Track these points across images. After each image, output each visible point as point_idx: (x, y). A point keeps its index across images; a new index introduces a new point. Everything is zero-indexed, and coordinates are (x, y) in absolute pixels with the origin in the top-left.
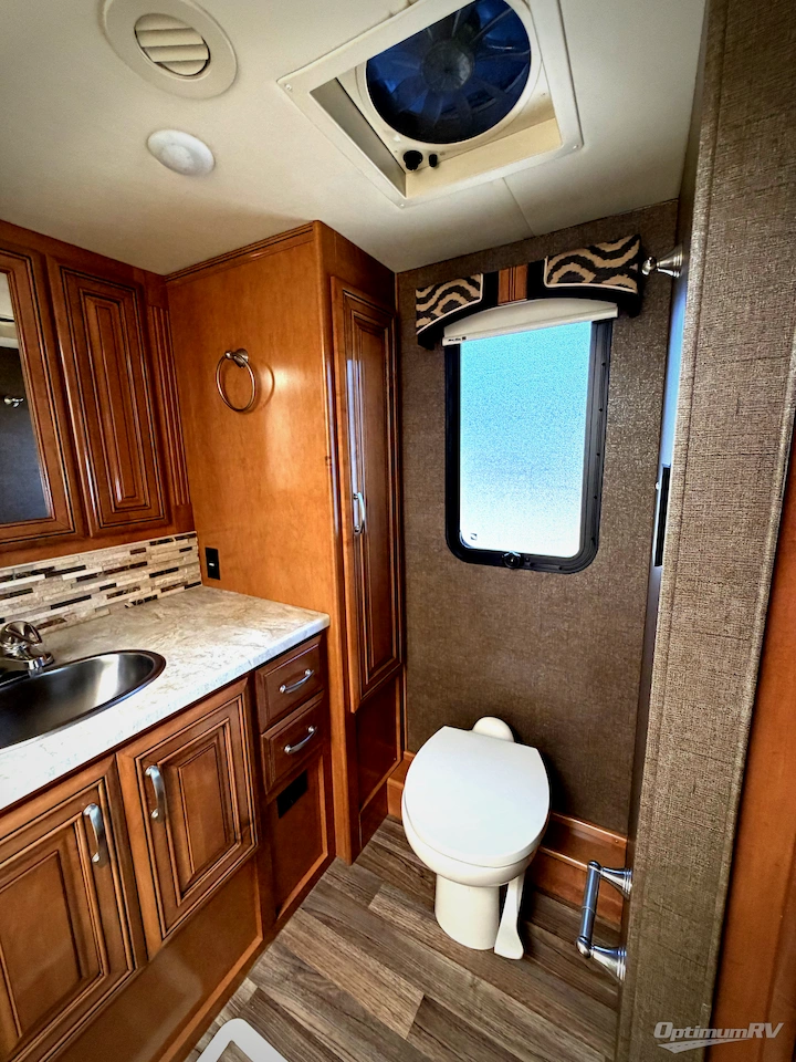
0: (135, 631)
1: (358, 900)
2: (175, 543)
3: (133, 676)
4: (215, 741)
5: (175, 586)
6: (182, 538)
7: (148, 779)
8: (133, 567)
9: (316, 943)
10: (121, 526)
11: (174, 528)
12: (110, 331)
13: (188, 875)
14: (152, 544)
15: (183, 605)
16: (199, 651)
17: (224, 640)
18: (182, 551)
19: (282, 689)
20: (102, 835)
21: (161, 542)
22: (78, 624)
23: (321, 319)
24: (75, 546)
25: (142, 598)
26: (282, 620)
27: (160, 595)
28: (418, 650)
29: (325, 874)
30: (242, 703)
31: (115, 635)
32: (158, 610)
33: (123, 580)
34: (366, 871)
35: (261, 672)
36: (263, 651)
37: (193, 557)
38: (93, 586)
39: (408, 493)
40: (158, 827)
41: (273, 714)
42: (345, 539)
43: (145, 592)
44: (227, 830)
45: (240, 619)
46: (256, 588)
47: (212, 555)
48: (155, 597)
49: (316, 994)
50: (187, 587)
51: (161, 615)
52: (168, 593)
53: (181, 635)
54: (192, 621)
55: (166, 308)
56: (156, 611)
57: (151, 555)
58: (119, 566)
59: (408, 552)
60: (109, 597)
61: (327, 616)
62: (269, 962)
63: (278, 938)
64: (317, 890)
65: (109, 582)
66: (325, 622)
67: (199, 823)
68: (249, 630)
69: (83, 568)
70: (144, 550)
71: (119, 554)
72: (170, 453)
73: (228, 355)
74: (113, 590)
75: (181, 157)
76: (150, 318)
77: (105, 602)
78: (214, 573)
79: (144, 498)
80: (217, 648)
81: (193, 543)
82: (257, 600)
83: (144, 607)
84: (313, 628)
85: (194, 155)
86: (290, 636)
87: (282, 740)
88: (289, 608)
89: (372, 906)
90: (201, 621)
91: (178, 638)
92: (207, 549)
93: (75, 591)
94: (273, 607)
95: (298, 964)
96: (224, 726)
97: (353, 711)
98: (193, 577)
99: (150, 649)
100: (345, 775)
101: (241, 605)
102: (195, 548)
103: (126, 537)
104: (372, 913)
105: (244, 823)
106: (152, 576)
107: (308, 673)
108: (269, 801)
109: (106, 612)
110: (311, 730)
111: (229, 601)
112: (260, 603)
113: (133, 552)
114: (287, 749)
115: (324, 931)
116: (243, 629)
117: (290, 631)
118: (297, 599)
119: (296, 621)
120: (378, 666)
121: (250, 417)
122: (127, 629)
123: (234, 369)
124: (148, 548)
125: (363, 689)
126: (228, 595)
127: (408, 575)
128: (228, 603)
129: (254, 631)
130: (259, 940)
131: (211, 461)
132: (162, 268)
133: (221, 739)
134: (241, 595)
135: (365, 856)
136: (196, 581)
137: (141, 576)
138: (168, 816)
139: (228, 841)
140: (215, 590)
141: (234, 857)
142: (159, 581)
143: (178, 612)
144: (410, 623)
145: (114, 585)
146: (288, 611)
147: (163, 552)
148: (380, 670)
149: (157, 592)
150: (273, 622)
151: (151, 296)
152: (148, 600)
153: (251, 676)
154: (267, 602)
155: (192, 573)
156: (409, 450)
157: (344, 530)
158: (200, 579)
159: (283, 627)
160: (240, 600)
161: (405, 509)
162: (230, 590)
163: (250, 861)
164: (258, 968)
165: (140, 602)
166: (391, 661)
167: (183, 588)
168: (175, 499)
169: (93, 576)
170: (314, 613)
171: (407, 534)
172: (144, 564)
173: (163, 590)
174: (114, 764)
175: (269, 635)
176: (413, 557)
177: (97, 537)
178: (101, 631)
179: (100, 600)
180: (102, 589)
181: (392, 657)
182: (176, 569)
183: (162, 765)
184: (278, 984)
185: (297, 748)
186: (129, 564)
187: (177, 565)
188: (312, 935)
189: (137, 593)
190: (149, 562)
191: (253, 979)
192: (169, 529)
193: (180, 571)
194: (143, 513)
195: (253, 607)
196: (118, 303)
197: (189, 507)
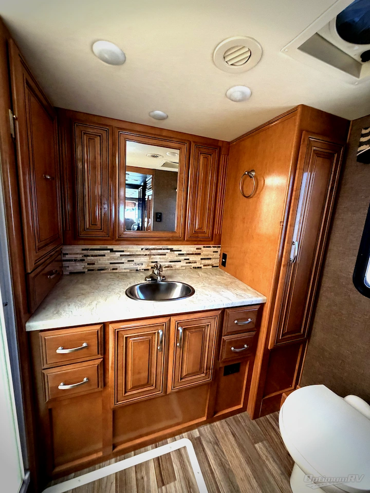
0: (190, 278)
1: (251, 437)
2: (212, 248)
3: (184, 293)
4: (204, 329)
5: (208, 265)
6: (215, 247)
7: (178, 330)
8: (196, 254)
9: (226, 438)
10: (195, 238)
11: (213, 243)
12: (206, 166)
13: (184, 374)
14: (204, 247)
15: (209, 273)
16: (207, 292)
17: (217, 292)
18: (214, 252)
19: (236, 322)
20: (161, 342)
21: (207, 247)
22: (176, 269)
23: (292, 153)
24: (180, 243)
25: (197, 266)
26: (244, 292)
27: (203, 267)
28: (319, 335)
29: (239, 414)
30: (217, 320)
31: (184, 277)
32: (200, 272)
33: (192, 258)
34: (259, 428)
35: (228, 311)
36: (230, 302)
37: (217, 255)
38: (182, 258)
39: (331, 246)
40: (178, 349)
41: (229, 331)
42: (283, 263)
43: (197, 265)
44: (201, 367)
45: (227, 286)
46: (238, 275)
47: (224, 256)
48: (201, 267)
49: (221, 460)
50: (213, 267)
51: (200, 275)
52: (206, 267)
53: (204, 284)
54: (209, 280)
55: (228, 155)
56: (199, 273)
57: (203, 251)
58: (191, 253)
59: (325, 279)
60: (187, 263)
61: (265, 298)
62: (206, 430)
63: (212, 424)
64: (234, 418)
65: (187, 258)
66: (264, 300)
67: (192, 357)
68: (228, 292)
69: (181, 251)
70: (201, 249)
71: (192, 248)
72: (217, 213)
73: (246, 173)
74: (188, 261)
75: (237, 95)
76: (221, 159)
77: (185, 264)
78: (224, 264)
79: (205, 229)
80: (214, 294)
81: (219, 250)
82: (237, 280)
83: (196, 270)
84: (256, 301)
85: (243, 93)
86: (244, 300)
87: (231, 343)
88: (249, 288)
89: (257, 446)
90: (213, 281)
91: (202, 285)
92: (223, 254)
93: (177, 258)
94: (242, 285)
95: (217, 441)
96: (208, 325)
97: (269, 348)
98: (216, 263)
99: (192, 286)
100: (258, 376)
101: (229, 280)
102: (219, 252)
103: (196, 243)
104: (255, 448)
105: (208, 368)
106: (202, 259)
107: (249, 320)
108: (221, 365)
109: (184, 268)
110: (246, 346)
111: (226, 277)
112: (238, 282)
113: (197, 249)
114: (232, 349)
115: (231, 437)
116: (227, 290)
117: (245, 298)
118: (254, 285)
119: (249, 295)
120: (288, 333)
121: (251, 200)
122: (188, 276)
123: (248, 178)
124: (202, 248)
125: (277, 340)
126: (227, 275)
127: (321, 292)
128: (225, 278)
129: (230, 293)
130: (204, 419)
131: (232, 218)
132: (228, 139)
133: (206, 330)
134: (231, 276)
135: (260, 420)
136: (216, 265)
137: (198, 258)
138: (182, 347)
139: (200, 371)
140: (223, 271)
141: (201, 378)
142: (203, 262)
143: (206, 275)
144: (317, 319)
145: (188, 259)
146: (248, 289)
147: (207, 251)
148: (289, 336)
149: (202, 266)
150: (239, 292)
151: (223, 150)
152: (198, 268)
153: (223, 311)
154: (240, 282)
155: (216, 262)
156: (338, 223)
157: (283, 259)
158: (218, 265)
159: (242, 295)
160: (230, 278)
161: (328, 255)
162: (228, 273)
163: (207, 384)
164: (202, 428)
165: (195, 268)
166: (299, 334)
167: (211, 267)
168: (216, 231)
169: (183, 254)
170: (259, 294)
171: (326, 269)
172: (200, 254)
173: (204, 266)
174: (170, 320)
175: (236, 296)
176: (327, 283)
177: (187, 241)
178: (181, 274)
179: (183, 263)
180: (185, 259)
181: (300, 332)
182: (210, 259)
183: (184, 328)
184: (207, 441)
185: (237, 350)
186: (195, 253)
187: (211, 257)
188: (226, 435)
189: (195, 264)
190: (202, 254)
191: (199, 431)
192: (211, 243)
193: (212, 260)
194: (203, 235)
195: (234, 282)
196: (211, 155)
197: (220, 235)
